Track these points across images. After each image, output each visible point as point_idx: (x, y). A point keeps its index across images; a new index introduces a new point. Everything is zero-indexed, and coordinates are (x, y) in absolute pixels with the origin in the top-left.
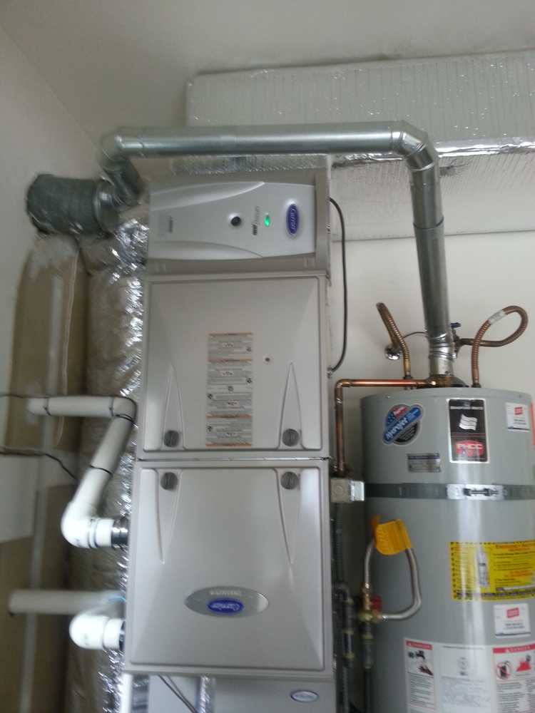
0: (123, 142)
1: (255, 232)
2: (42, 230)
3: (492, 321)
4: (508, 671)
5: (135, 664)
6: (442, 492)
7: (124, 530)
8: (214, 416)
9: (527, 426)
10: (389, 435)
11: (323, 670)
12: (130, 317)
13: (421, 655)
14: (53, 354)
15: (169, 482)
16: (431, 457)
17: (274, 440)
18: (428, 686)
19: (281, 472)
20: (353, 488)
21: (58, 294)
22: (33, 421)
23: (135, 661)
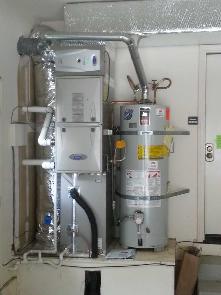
0: (47, 36)
1: (84, 64)
2: (21, 55)
3: (159, 83)
4: (150, 177)
5: (58, 171)
6: (136, 133)
7: (54, 142)
8: (74, 114)
9: (163, 115)
10: (125, 117)
11: (100, 171)
12: (49, 81)
13: (130, 174)
14: (26, 93)
15: (64, 130)
16: (136, 124)
17: (89, 120)
18: (131, 181)
19: (91, 128)
20: (109, 131)
21: (26, 73)
22: (23, 114)
23: (58, 170)
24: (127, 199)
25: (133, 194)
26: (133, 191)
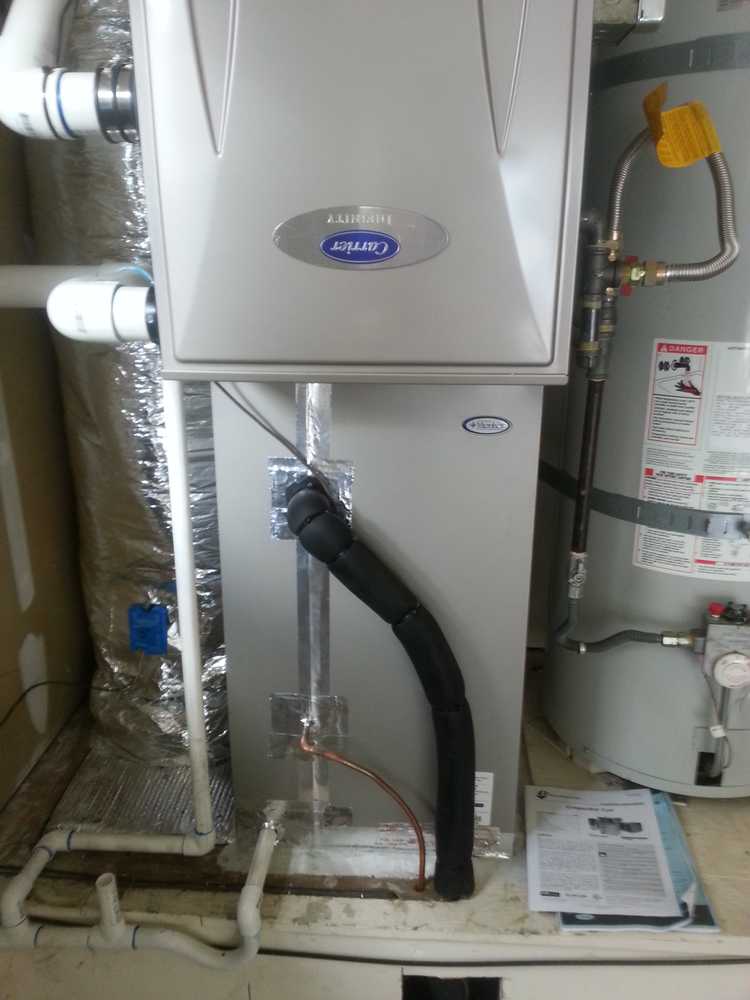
5: (184, 361)
7: (123, 95)
11: (549, 364)
13: (683, 363)
18: (686, 411)
23: (182, 357)
24: (641, 523)
25: (697, 500)
26: (700, 479)
